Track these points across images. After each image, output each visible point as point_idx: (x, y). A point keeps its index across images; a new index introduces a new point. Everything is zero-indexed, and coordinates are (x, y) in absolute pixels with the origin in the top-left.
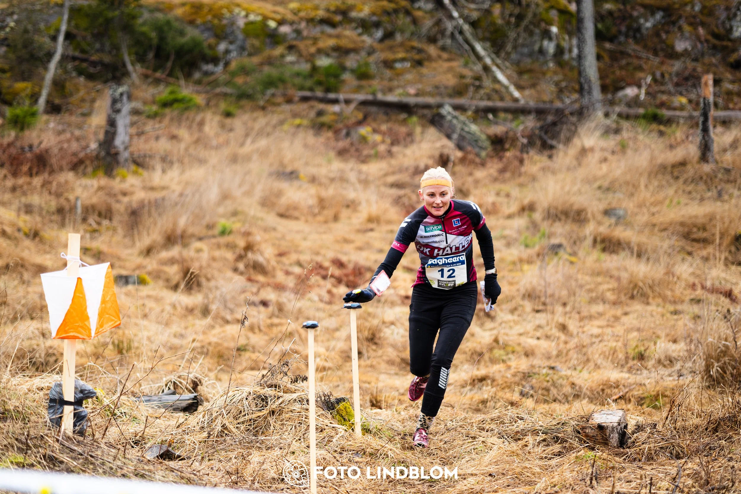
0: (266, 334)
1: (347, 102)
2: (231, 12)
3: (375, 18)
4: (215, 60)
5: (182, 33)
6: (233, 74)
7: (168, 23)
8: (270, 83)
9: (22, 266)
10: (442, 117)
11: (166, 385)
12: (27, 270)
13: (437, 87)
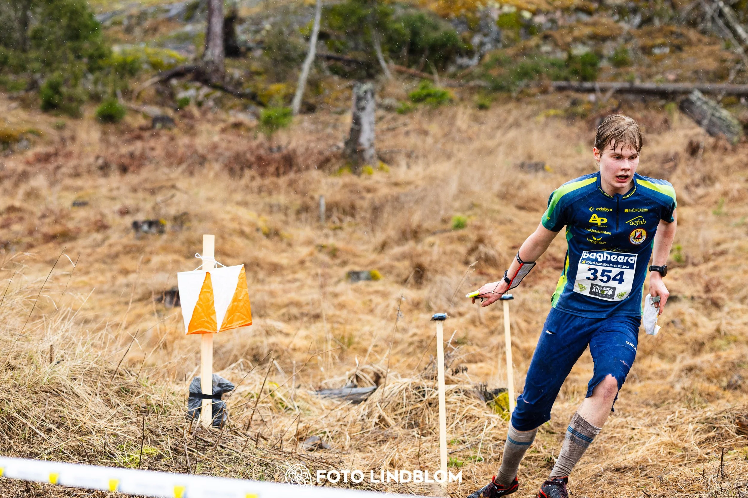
0: (487, 326)
1: (603, 90)
2: (485, 4)
3: (632, 4)
4: (470, 54)
5: (435, 28)
6: (488, 67)
7: (421, 19)
8: (524, 74)
9: (258, 265)
10: (692, 103)
11: (349, 378)
12: (262, 268)
13: (696, 72)
